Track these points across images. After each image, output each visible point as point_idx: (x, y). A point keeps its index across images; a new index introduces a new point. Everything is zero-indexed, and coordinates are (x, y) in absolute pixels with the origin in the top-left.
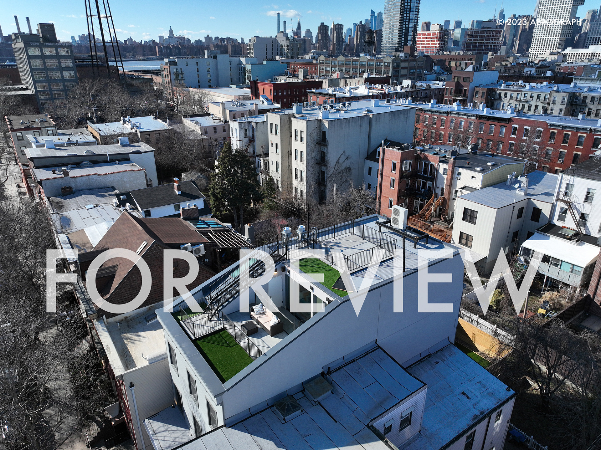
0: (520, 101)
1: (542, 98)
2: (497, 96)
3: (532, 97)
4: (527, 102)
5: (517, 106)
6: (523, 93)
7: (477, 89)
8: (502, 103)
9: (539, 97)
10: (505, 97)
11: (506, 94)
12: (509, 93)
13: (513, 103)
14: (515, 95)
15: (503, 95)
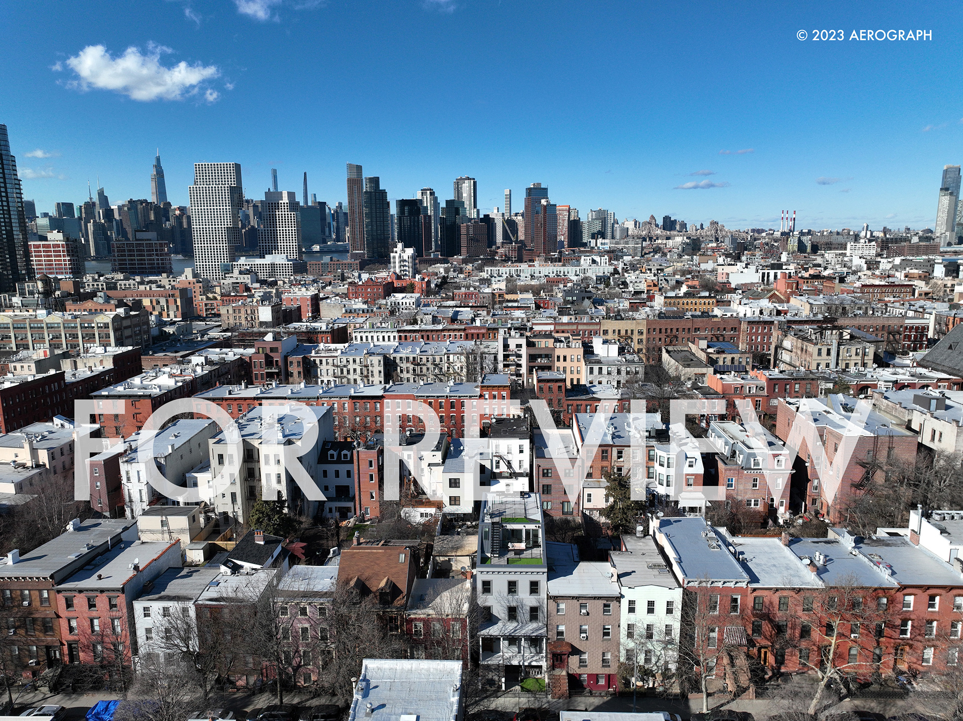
0: (337, 366)
1: (358, 361)
2: (312, 363)
3: (348, 361)
4: (345, 366)
5: (336, 371)
6: (339, 358)
7: (290, 359)
8: (319, 370)
9: (354, 361)
10: (321, 363)
11: (321, 361)
12: (324, 360)
13: (331, 369)
14: (330, 360)
15: (318, 362)
